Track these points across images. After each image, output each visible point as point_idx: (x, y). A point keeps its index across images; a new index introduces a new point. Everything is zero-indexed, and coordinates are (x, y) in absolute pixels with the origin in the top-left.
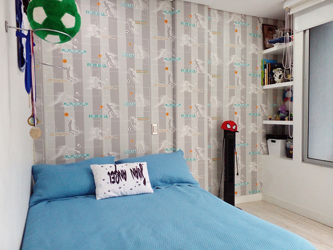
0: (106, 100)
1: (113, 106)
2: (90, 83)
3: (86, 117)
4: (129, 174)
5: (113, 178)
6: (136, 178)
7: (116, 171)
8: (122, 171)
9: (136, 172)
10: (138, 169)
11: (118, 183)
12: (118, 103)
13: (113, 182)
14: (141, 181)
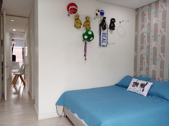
0: (159, 52)
1: (162, 54)
2: (153, 44)
3: (150, 59)
4: (139, 85)
5: (134, 85)
6: (140, 87)
7: (136, 82)
8: (138, 83)
9: (142, 85)
10: (144, 84)
11: (134, 87)
12: (164, 53)
13: (133, 86)
14: (142, 89)
